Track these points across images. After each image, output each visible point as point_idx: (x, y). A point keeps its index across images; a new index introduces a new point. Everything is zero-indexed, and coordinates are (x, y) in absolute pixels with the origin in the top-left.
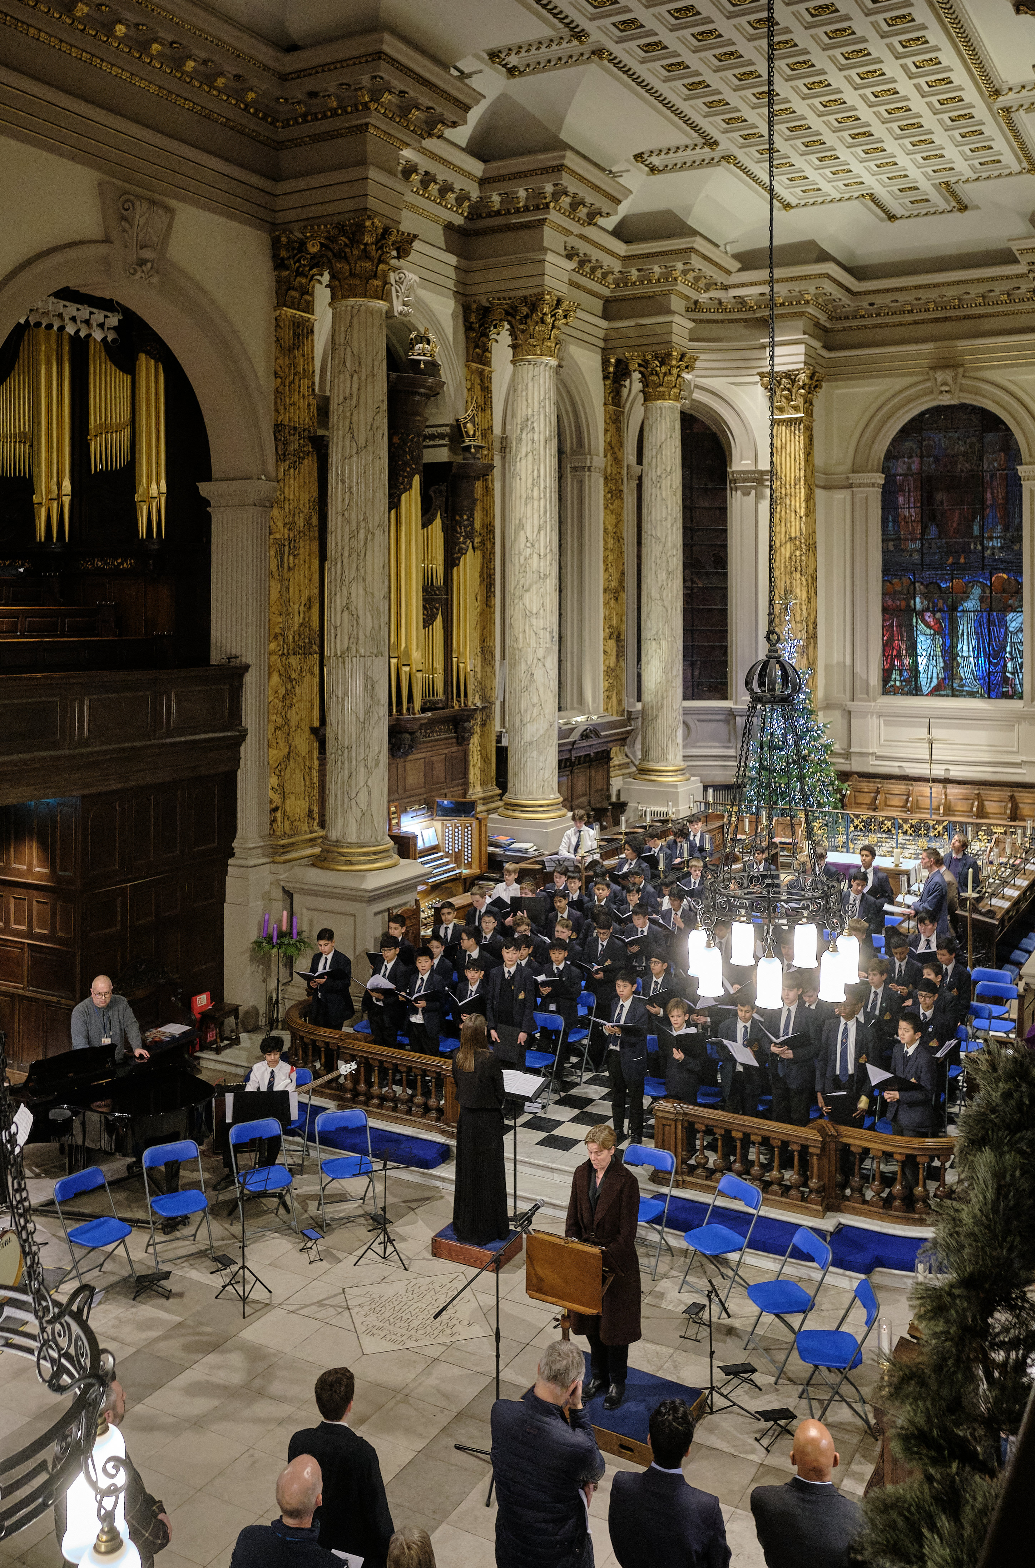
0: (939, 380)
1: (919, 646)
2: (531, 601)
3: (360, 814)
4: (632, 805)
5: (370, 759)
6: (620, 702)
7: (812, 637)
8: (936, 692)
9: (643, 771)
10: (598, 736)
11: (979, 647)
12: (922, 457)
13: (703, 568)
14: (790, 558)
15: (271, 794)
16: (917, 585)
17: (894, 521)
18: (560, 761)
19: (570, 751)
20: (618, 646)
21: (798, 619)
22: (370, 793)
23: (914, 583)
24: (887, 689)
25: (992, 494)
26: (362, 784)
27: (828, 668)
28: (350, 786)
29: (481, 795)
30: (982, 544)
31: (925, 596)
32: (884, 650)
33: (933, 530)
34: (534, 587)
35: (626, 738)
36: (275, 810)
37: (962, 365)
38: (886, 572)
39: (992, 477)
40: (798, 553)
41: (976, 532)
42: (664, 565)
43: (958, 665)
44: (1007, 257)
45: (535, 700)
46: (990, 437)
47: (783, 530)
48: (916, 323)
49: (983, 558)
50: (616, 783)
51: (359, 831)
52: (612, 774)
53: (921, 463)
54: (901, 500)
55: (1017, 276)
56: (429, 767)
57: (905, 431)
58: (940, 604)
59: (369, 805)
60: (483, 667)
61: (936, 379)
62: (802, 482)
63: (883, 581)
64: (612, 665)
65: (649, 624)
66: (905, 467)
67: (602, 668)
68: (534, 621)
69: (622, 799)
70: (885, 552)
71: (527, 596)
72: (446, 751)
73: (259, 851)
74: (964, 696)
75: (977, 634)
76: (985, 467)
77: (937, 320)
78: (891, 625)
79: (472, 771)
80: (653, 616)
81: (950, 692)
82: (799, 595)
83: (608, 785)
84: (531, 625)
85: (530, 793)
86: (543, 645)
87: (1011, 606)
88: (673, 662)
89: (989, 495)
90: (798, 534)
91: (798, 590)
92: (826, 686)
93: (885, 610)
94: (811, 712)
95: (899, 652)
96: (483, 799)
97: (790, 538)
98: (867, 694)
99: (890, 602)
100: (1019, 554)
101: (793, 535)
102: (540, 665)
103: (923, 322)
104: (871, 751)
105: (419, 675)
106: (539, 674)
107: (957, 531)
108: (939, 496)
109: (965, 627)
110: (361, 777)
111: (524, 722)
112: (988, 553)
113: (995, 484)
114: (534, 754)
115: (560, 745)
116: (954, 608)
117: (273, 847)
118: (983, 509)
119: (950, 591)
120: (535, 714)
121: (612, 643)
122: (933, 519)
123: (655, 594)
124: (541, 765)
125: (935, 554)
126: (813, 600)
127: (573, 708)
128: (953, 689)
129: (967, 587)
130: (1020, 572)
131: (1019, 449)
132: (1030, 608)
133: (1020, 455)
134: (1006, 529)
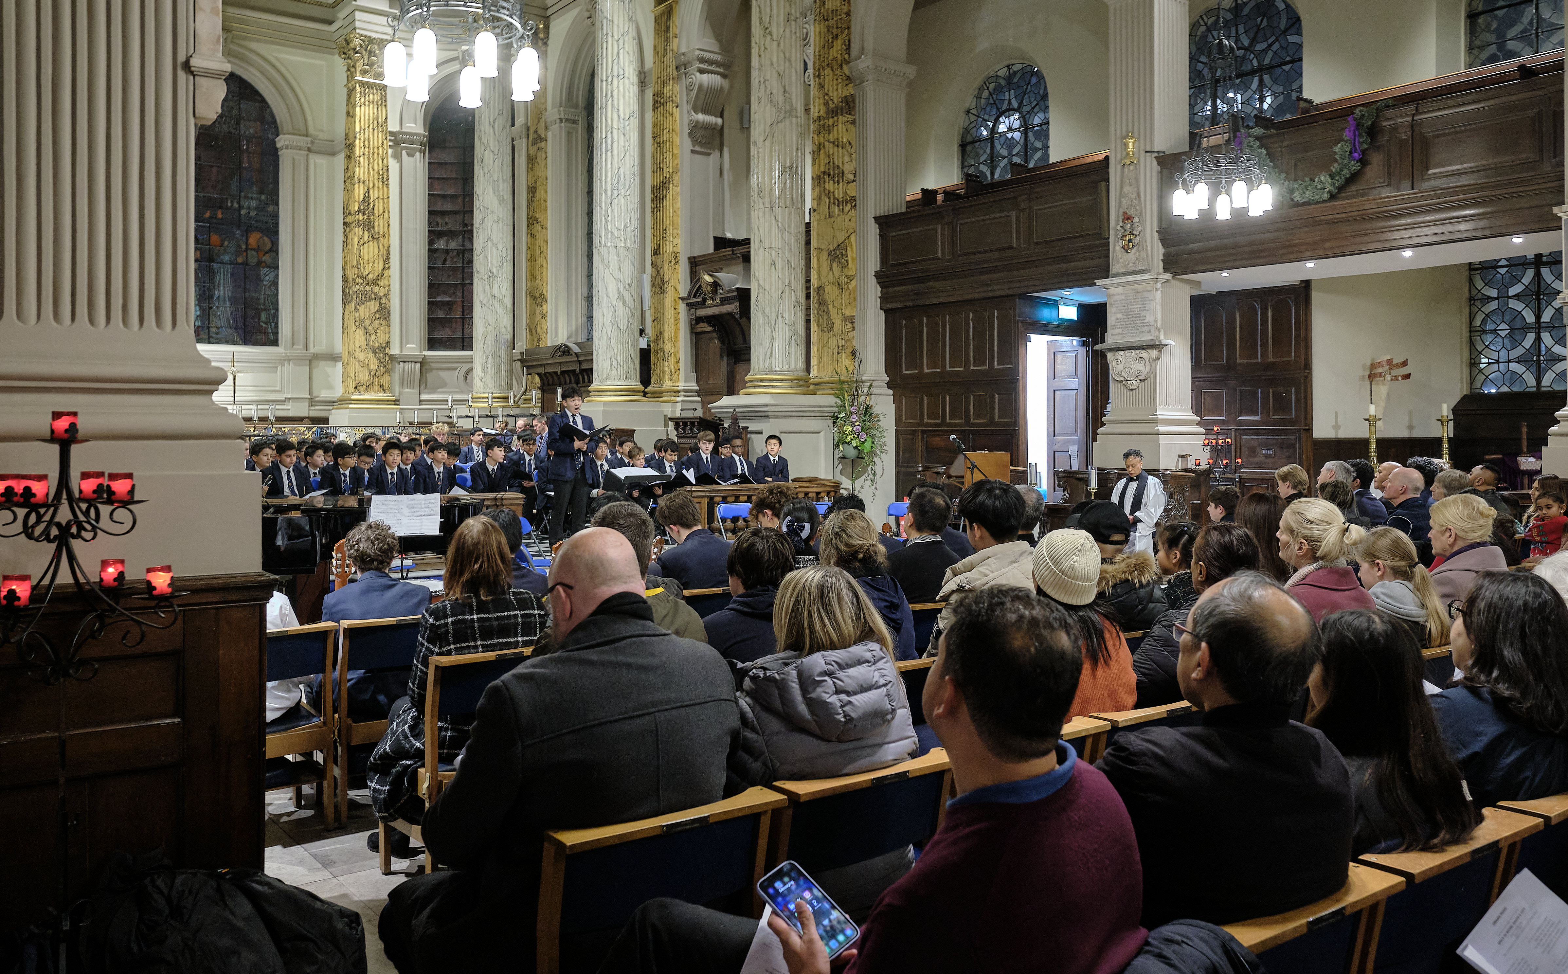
11: (235, 296)
25: (248, 158)
30: (239, 202)
37: (231, 31)
39: (248, 142)
41: (233, 190)
43: (215, 313)
46: (247, 105)
49: (239, 216)
74: (221, 343)
75: (233, 284)
76: (242, 132)
87: (266, 262)
100: (276, 216)
107: (214, 187)
109: (222, 279)
112: (243, 212)
113: (251, 149)
116: (211, 259)
118: (240, 171)
128: (210, 336)
129: (224, 241)
130: (276, 233)
131: (275, 122)
132: (289, 264)
133: (276, 127)
134: (261, 192)
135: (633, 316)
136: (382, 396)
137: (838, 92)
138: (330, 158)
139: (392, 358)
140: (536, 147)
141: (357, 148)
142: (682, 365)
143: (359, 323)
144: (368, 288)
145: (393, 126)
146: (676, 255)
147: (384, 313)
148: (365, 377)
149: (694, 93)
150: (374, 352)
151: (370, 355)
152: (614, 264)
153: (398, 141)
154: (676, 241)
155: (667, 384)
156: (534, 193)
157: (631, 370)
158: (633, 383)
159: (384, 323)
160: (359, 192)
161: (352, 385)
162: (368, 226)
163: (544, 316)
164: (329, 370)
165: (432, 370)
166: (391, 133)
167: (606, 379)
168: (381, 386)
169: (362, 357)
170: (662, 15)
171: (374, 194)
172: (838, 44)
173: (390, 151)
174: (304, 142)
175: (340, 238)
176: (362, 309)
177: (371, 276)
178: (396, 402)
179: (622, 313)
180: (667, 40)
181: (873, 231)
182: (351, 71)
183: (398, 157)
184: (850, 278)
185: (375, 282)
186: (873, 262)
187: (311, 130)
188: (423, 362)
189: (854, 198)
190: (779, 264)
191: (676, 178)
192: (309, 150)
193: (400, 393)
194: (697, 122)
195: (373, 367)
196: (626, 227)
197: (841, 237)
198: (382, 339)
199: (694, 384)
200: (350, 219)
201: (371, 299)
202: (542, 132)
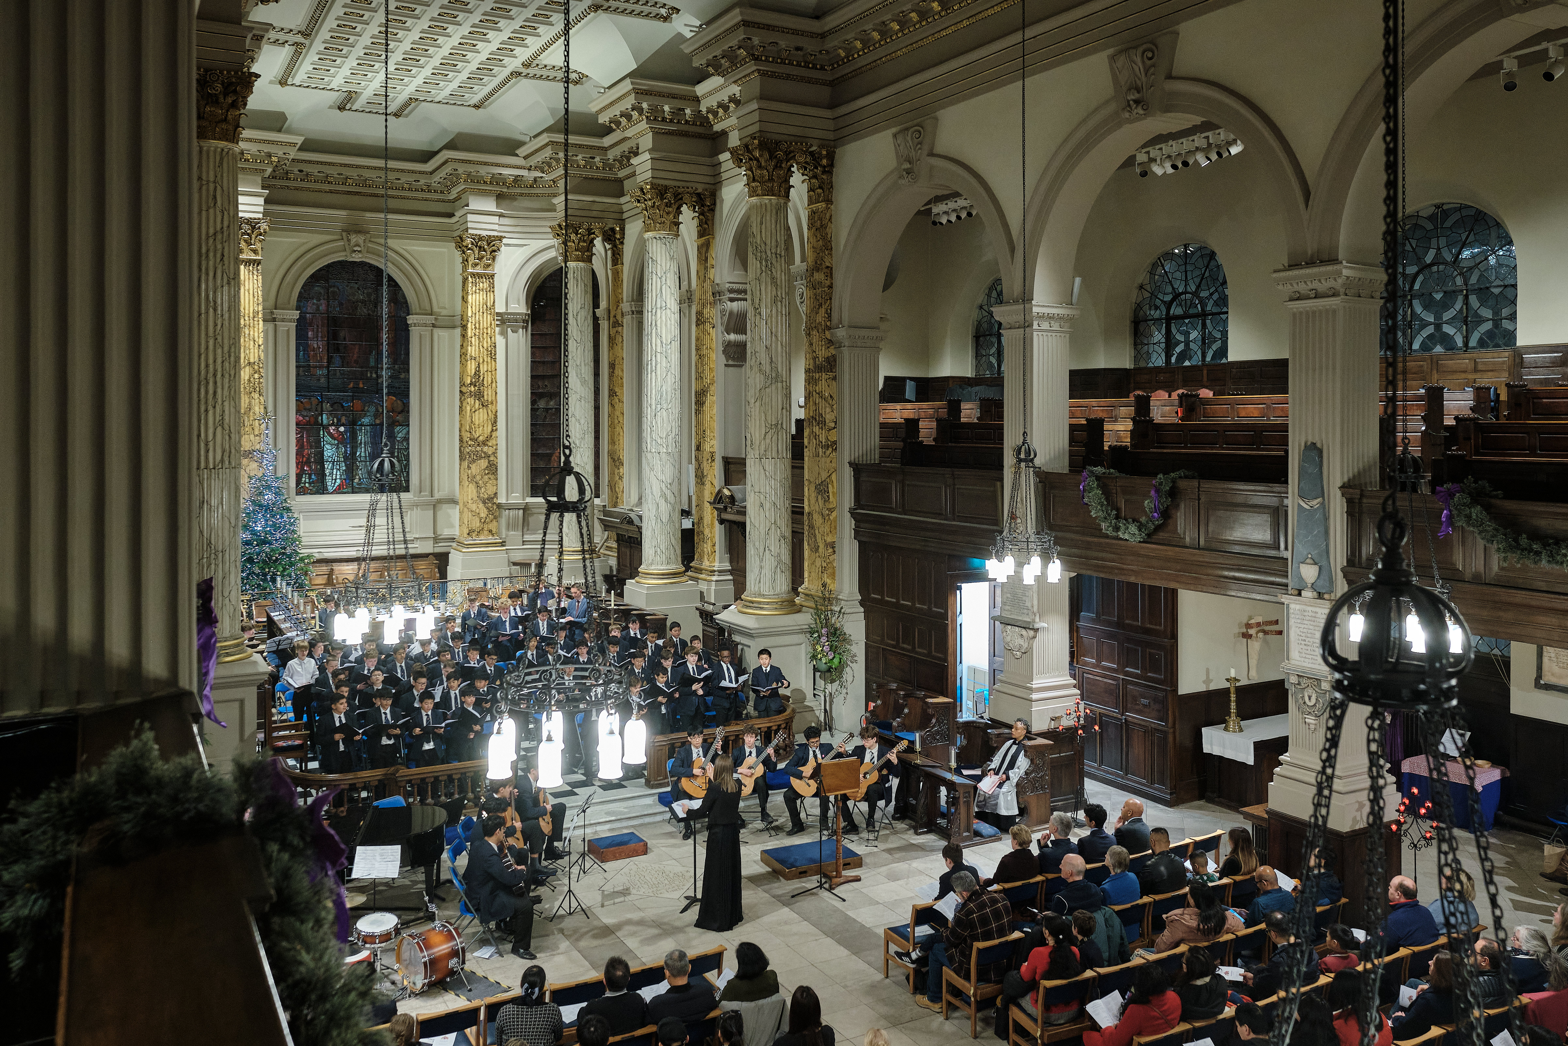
0: (353, 242)
1: (325, 453)
8: (338, 490)
12: (328, 300)
16: (324, 404)
17: (305, 353)
23: (321, 402)
24: (301, 490)
30: (377, 373)
31: (330, 413)
32: (297, 458)
33: (337, 360)
37: (369, 232)
41: (372, 363)
43: (358, 467)
48: (333, 192)
49: (379, 383)
53: (327, 306)
54: (311, 334)
57: (314, 279)
58: (344, 419)
61: (349, 240)
63: (298, 399)
66: (314, 307)
70: (298, 376)
77: (351, 193)
78: (303, 437)
81: (352, 490)
87: (397, 421)
91: (257, 408)
93: (298, 424)
95: (308, 459)
97: (251, 363)
99: (302, 418)
100: (407, 382)
101: (253, 360)
103: (340, 193)
107: (356, 362)
108: (341, 334)
109: (362, 438)
116: (354, 423)
118: (378, 346)
119: (351, 409)
122: (337, 350)
125: (339, 379)
128: (354, 487)
129: (364, 406)
130: (407, 396)
131: (406, 302)
132: (417, 423)
133: (407, 307)
134: (396, 362)
135: (674, 510)
136: (491, 539)
137: (823, 353)
138: (450, 330)
139: (499, 506)
140: (615, 330)
141: (469, 331)
142: (717, 548)
143: (472, 479)
144: (479, 449)
145: (500, 308)
146: (712, 454)
147: (492, 469)
148: (476, 524)
149: (726, 318)
150: (484, 502)
151: (481, 505)
152: (658, 467)
153: (504, 321)
154: (712, 442)
155: (706, 564)
156: (614, 369)
157: (672, 556)
158: (674, 566)
159: (492, 477)
160: (471, 367)
161: (466, 531)
162: (479, 395)
163: (621, 478)
164: (450, 511)
165: (533, 514)
166: (498, 314)
167: (651, 564)
168: (490, 531)
169: (474, 507)
170: (702, 245)
171: (484, 368)
172: (822, 311)
173: (497, 329)
174: (430, 319)
175: (458, 403)
176: (473, 466)
177: (481, 438)
178: (503, 544)
179: (664, 508)
180: (706, 268)
181: (848, 473)
182: (465, 261)
183: (503, 333)
184: (831, 510)
185: (484, 443)
186: (847, 499)
187: (436, 309)
188: (526, 509)
189: (835, 443)
190: (767, 505)
191: (712, 388)
192: (434, 326)
193: (507, 536)
194: (729, 342)
195: (483, 515)
196: (668, 435)
197: (824, 475)
198: (491, 490)
199: (728, 564)
200: (464, 389)
201: (481, 458)
202: (619, 317)
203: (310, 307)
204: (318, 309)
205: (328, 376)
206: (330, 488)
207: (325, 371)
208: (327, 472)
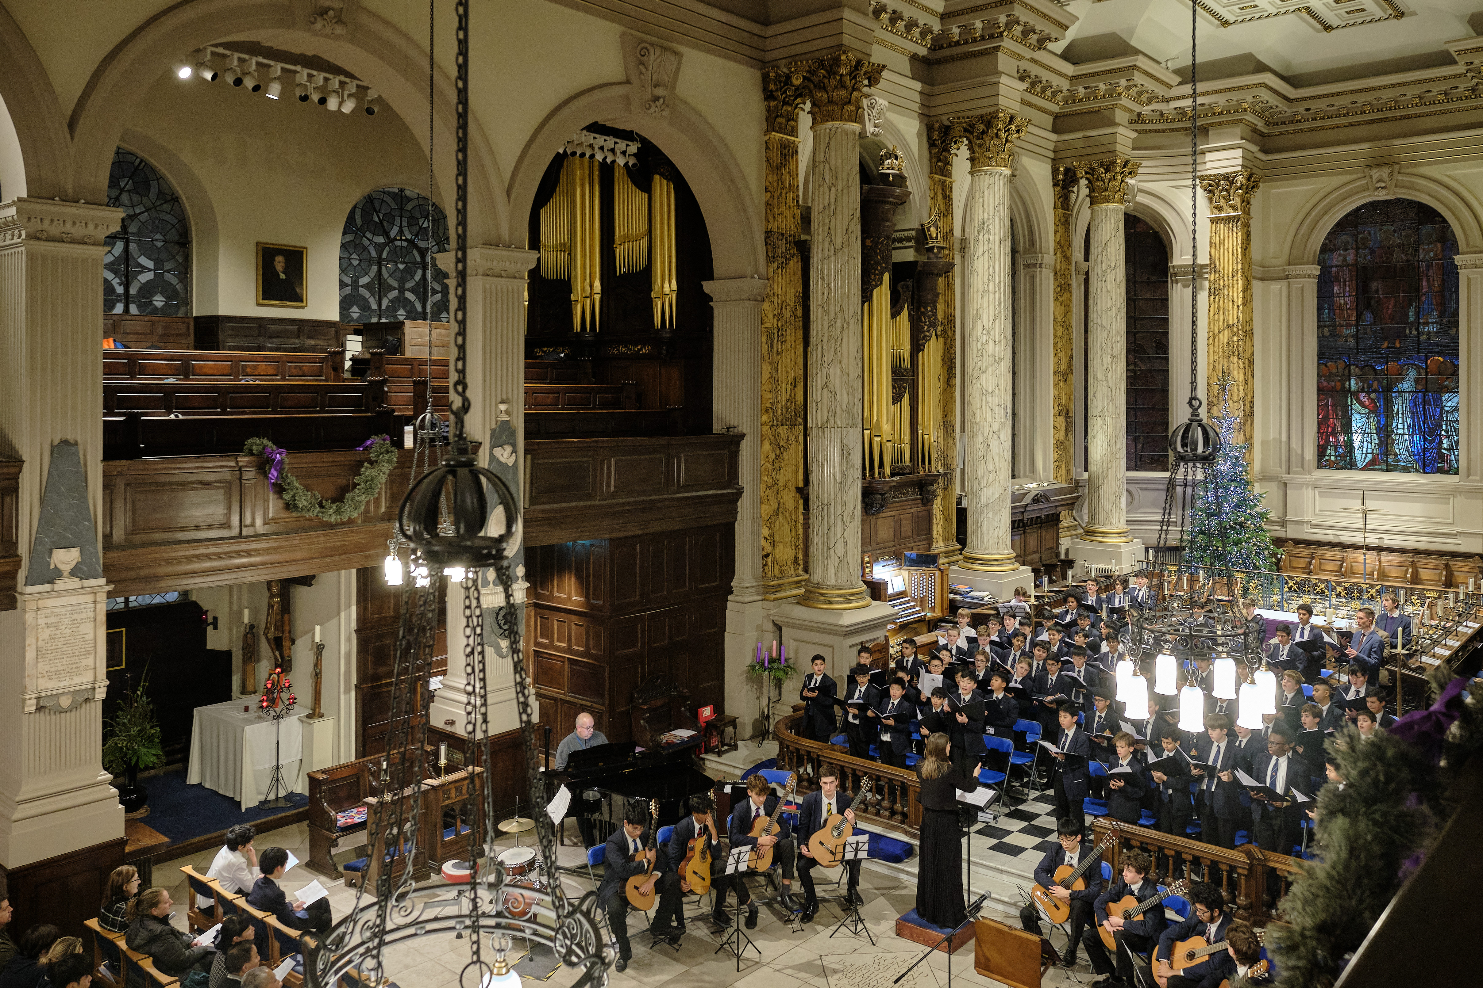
0: (1375, 177)
1: (1354, 424)
2: (987, 381)
3: (837, 562)
4: (1079, 562)
5: (846, 513)
6: (1068, 471)
7: (1249, 415)
8: (1370, 466)
9: (1090, 533)
10: (1048, 500)
11: (1414, 426)
12: (1357, 249)
13: (1145, 353)
14: (1228, 343)
15: (763, 542)
16: (1352, 367)
17: (1329, 309)
18: (1013, 522)
19: (1023, 513)
20: (1066, 421)
21: (1235, 399)
22: (846, 544)
23: (1349, 366)
24: (1322, 461)
25: (1428, 281)
26: (839, 535)
27: (1264, 443)
28: (829, 537)
29: (943, 549)
30: (1417, 329)
31: (1360, 378)
32: (1319, 428)
33: (1368, 317)
34: (990, 369)
35: (1073, 504)
36: (767, 556)
37: (1398, 163)
38: (1322, 355)
39: (1429, 266)
40: (1235, 339)
41: (1412, 318)
42: (1109, 350)
43: (1393, 441)
44: (1445, 59)
45: (991, 467)
46: (1425, 229)
47: (1221, 318)
48: (1351, 125)
49: (1419, 342)
50: (1065, 543)
51: (836, 575)
52: (1061, 535)
53: (1357, 254)
54: (1336, 289)
55: (1455, 76)
56: (897, 525)
57: (1341, 226)
58: (1375, 385)
59: (845, 553)
60: (945, 439)
61: (1371, 177)
62: (1240, 274)
63: (1319, 364)
64: (1061, 438)
65: (1095, 402)
66: (1341, 258)
67: (1052, 441)
68: (990, 399)
69: (1070, 557)
70: (1321, 338)
71: (984, 377)
72: (912, 511)
73: (753, 590)
74: (1399, 471)
75: (1412, 412)
76: (1421, 258)
77: (1373, 121)
78: (1327, 405)
79: (935, 527)
80: (1099, 395)
81: (1384, 467)
82: (1236, 377)
83: (1058, 544)
84: (987, 402)
85: (987, 548)
86: (998, 420)
87: (1447, 387)
88: (1117, 437)
89: (1425, 284)
90: (1235, 321)
91: (1236, 373)
92: (1263, 460)
93: (1320, 390)
94: (1248, 483)
95: (1334, 429)
96: (945, 553)
97: (1228, 326)
98: (1303, 467)
99: (1325, 384)
100: (1456, 338)
101: (1231, 323)
102: (996, 437)
103: (1359, 124)
104: (1306, 519)
105: (889, 444)
106: (994, 445)
107: (1392, 317)
108: (1374, 286)
109: (1400, 406)
110: (839, 530)
111: (982, 486)
112: (1423, 337)
113: (1431, 273)
114: (990, 515)
115: (1013, 508)
116: (1388, 389)
117: (764, 586)
118: (1419, 297)
119: (1386, 373)
120: (990, 480)
121: (1061, 420)
122: (1368, 306)
123: (1100, 376)
124: (996, 525)
125: (1370, 338)
126: (1250, 381)
127: (1025, 476)
128: (1387, 464)
129: (1403, 370)
130: (1455, 354)
131: (1454, 240)
132: (1468, 389)
134: (1442, 315)
203: (1336, 259)
204: (1345, 260)
205: (1356, 336)
206: (1359, 464)
207: (1353, 330)
208: (1356, 445)
